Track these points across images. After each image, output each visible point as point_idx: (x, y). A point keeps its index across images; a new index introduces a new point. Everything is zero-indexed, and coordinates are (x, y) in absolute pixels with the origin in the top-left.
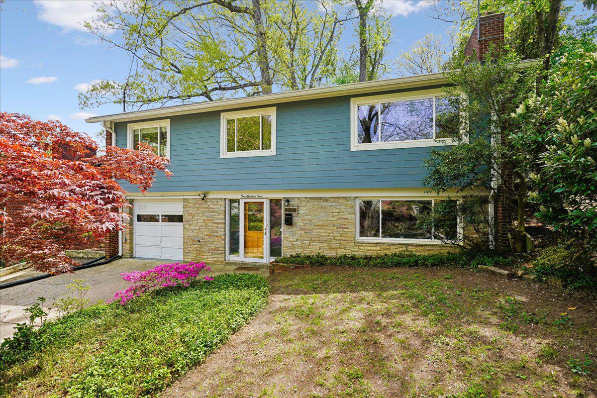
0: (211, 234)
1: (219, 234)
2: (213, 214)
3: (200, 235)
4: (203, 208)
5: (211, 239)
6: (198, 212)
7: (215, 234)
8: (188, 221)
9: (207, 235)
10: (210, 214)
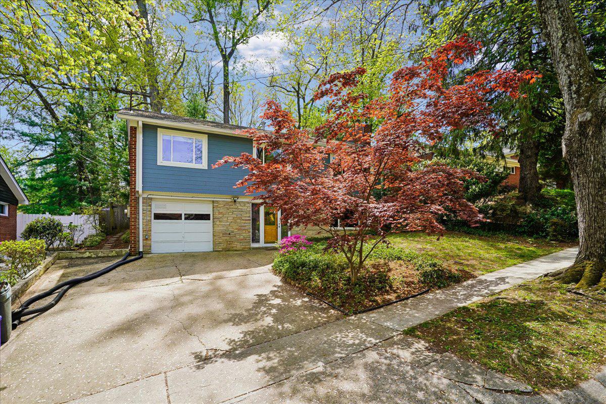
0: (240, 228)
1: (246, 228)
2: (242, 213)
3: (230, 230)
4: (232, 208)
6: (228, 211)
7: (243, 228)
8: (219, 218)
9: (236, 229)
10: (239, 213)
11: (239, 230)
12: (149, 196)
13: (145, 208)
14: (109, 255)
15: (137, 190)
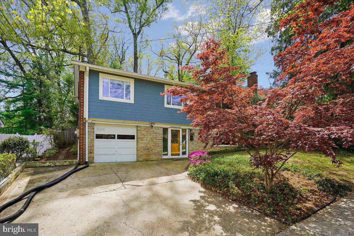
1: (159, 145)
2: (156, 135)
3: (148, 146)
4: (151, 131)
5: (155, 148)
6: (148, 133)
7: (157, 145)
8: (141, 138)
9: (153, 146)
10: (155, 134)
11: (154, 146)
12: (93, 122)
13: (90, 130)
14: (64, 164)
15: (84, 117)
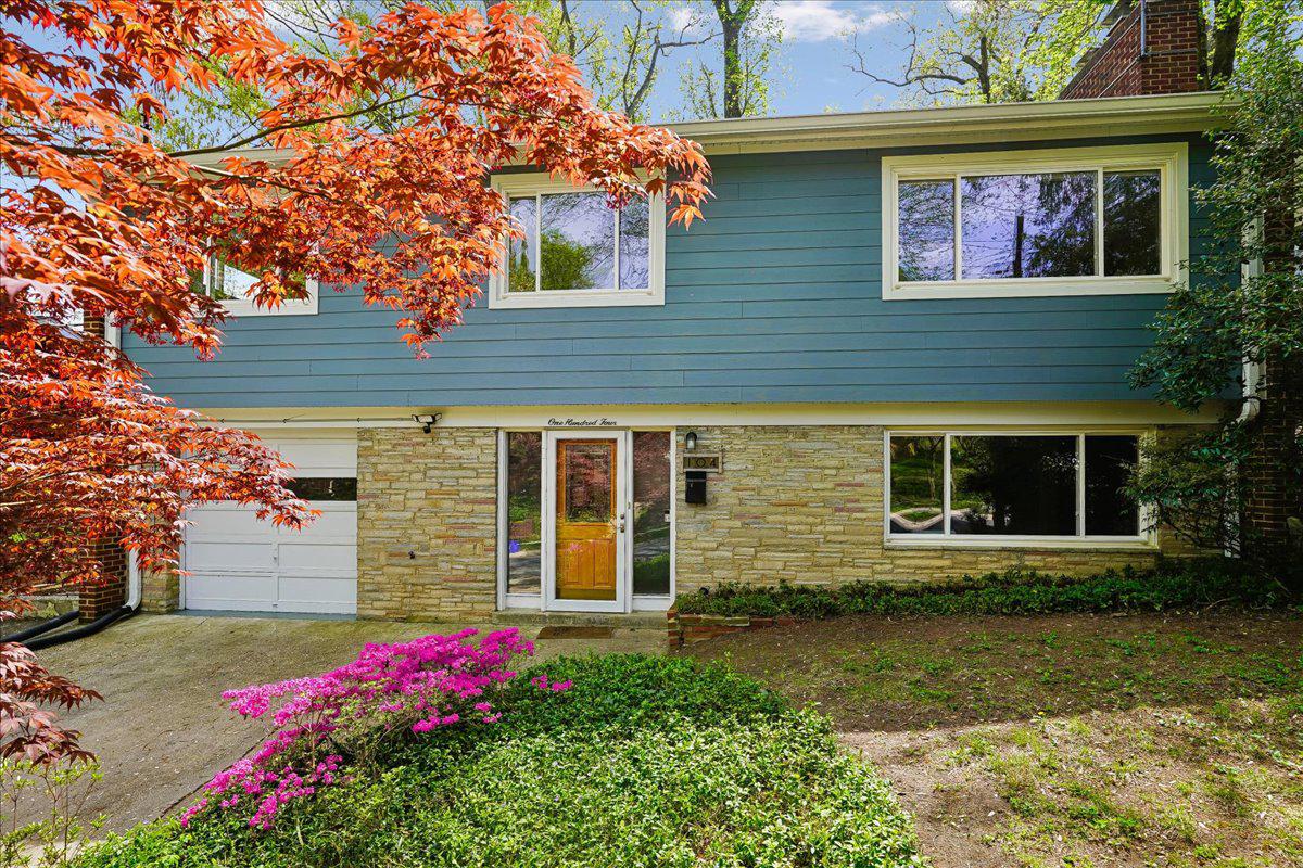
0: (451, 532)
1: (476, 534)
2: (457, 473)
3: (414, 538)
4: (426, 456)
5: (451, 548)
6: (409, 467)
7: (464, 533)
8: (375, 496)
9: (439, 537)
10: (449, 473)
11: (446, 538)
